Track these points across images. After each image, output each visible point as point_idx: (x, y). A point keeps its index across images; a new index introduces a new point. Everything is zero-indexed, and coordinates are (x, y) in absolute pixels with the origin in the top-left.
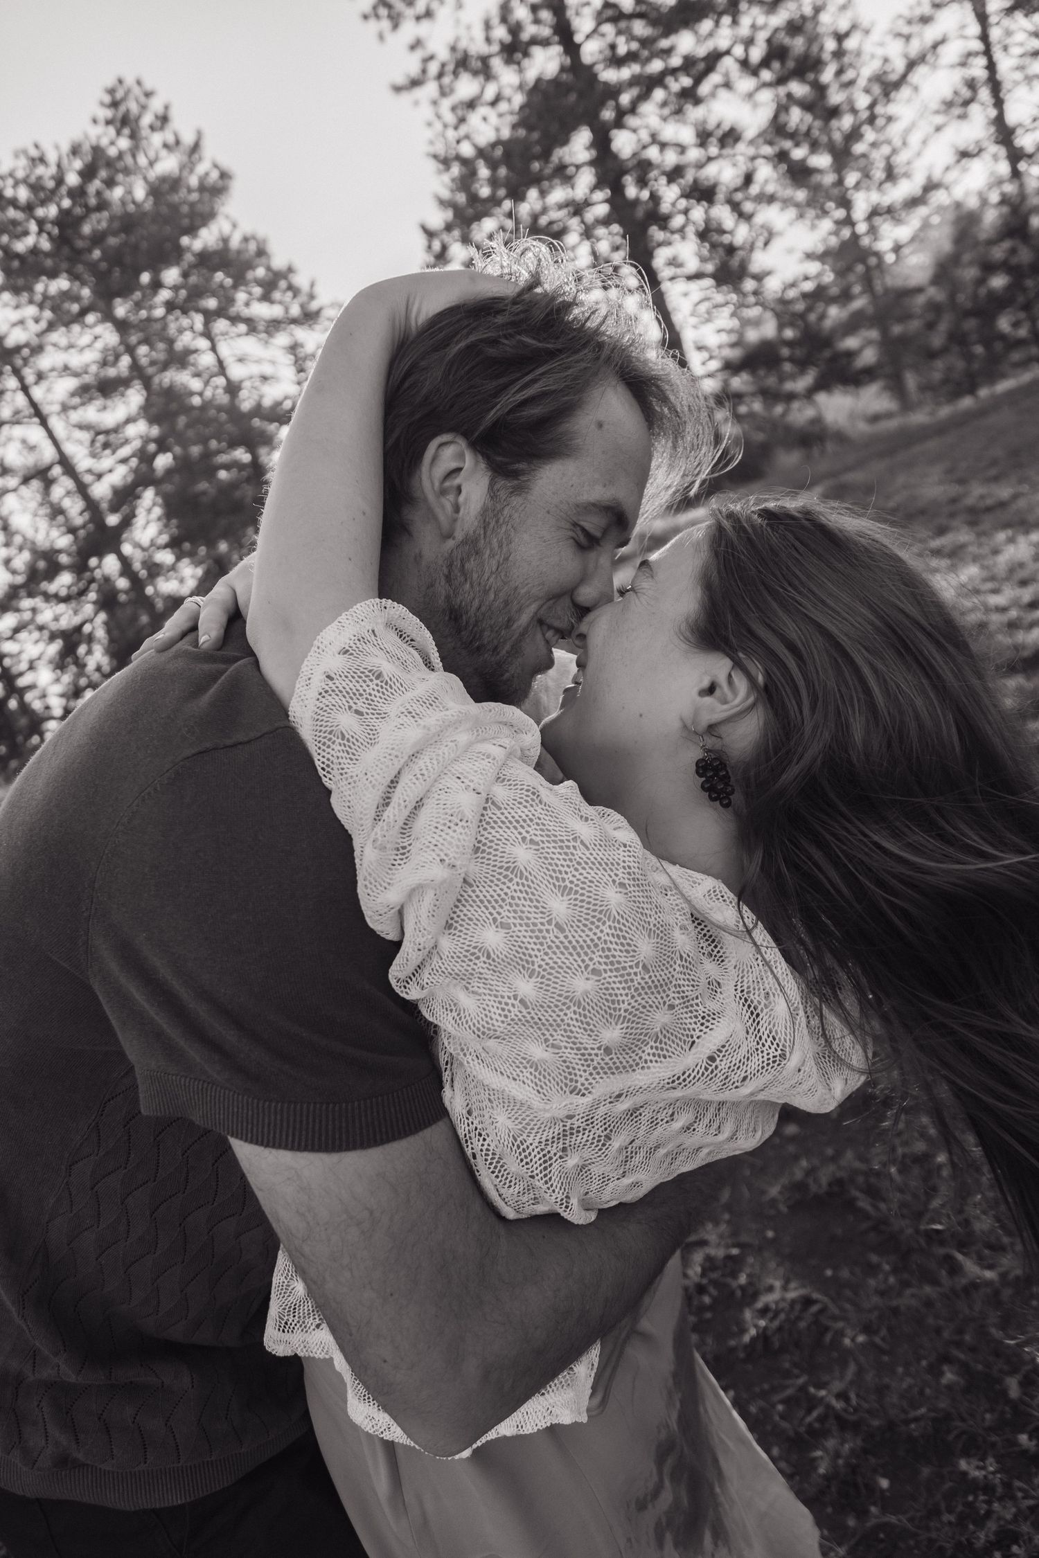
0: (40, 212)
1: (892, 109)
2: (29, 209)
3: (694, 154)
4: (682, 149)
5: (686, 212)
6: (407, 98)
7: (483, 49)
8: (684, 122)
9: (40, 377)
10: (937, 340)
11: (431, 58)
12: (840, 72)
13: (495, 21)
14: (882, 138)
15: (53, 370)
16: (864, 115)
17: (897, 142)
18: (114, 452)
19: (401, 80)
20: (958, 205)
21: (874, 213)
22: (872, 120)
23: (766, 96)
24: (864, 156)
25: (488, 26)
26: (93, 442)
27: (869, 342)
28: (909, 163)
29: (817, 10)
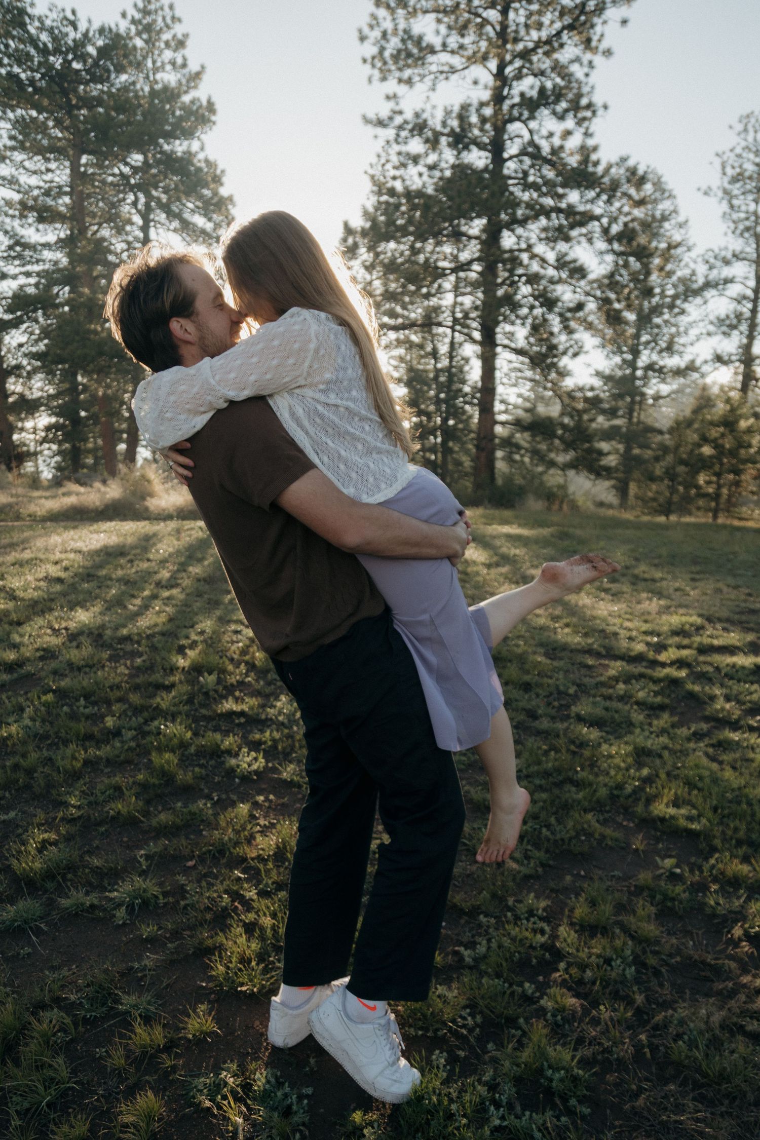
1: (686, 306)
3: (551, 272)
4: (545, 264)
5: (532, 308)
6: (371, 130)
7: (439, 128)
8: (553, 249)
10: (658, 471)
11: (400, 113)
13: (454, 115)
14: (673, 320)
16: (668, 300)
17: (682, 329)
19: (371, 115)
20: (705, 388)
21: (650, 367)
22: (672, 307)
23: (610, 258)
24: (658, 326)
25: (448, 113)
27: (617, 451)
28: (684, 345)
29: (664, 218)
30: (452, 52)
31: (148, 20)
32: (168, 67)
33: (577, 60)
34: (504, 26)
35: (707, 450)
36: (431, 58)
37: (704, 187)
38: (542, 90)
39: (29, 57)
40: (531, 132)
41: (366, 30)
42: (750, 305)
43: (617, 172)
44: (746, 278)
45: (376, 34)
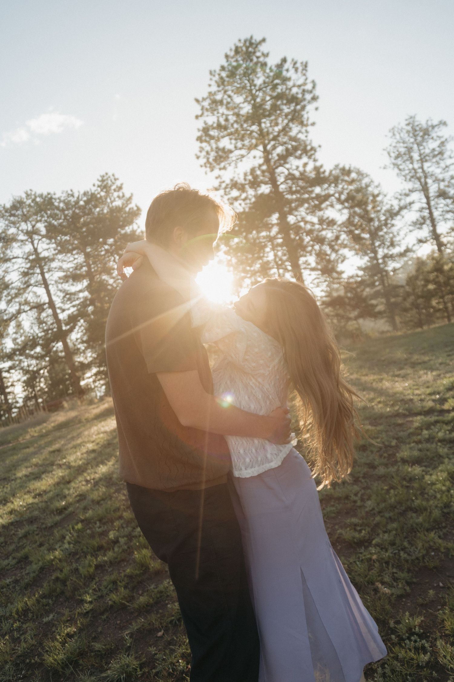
0: (66, 212)
1: (394, 222)
2: (63, 210)
3: (317, 226)
4: (313, 224)
5: (313, 246)
7: (243, 182)
8: (315, 216)
9: (49, 270)
10: (407, 305)
11: (224, 182)
12: (373, 208)
13: (249, 174)
14: (389, 231)
15: (56, 268)
16: (383, 222)
17: (395, 233)
18: (71, 303)
20: (418, 258)
21: (385, 256)
22: (386, 224)
23: (346, 211)
24: (382, 236)
25: (245, 175)
26: (64, 297)
27: (382, 303)
28: (399, 241)
29: (367, 186)
30: (240, 149)
31: (105, 183)
32: (117, 199)
33: (300, 132)
34: (261, 130)
35: (431, 287)
36: (231, 155)
37: (383, 166)
38: (287, 150)
39: (56, 215)
40: (288, 169)
41: (199, 154)
42: (428, 211)
43: (335, 172)
44: (420, 199)
45: (204, 153)
